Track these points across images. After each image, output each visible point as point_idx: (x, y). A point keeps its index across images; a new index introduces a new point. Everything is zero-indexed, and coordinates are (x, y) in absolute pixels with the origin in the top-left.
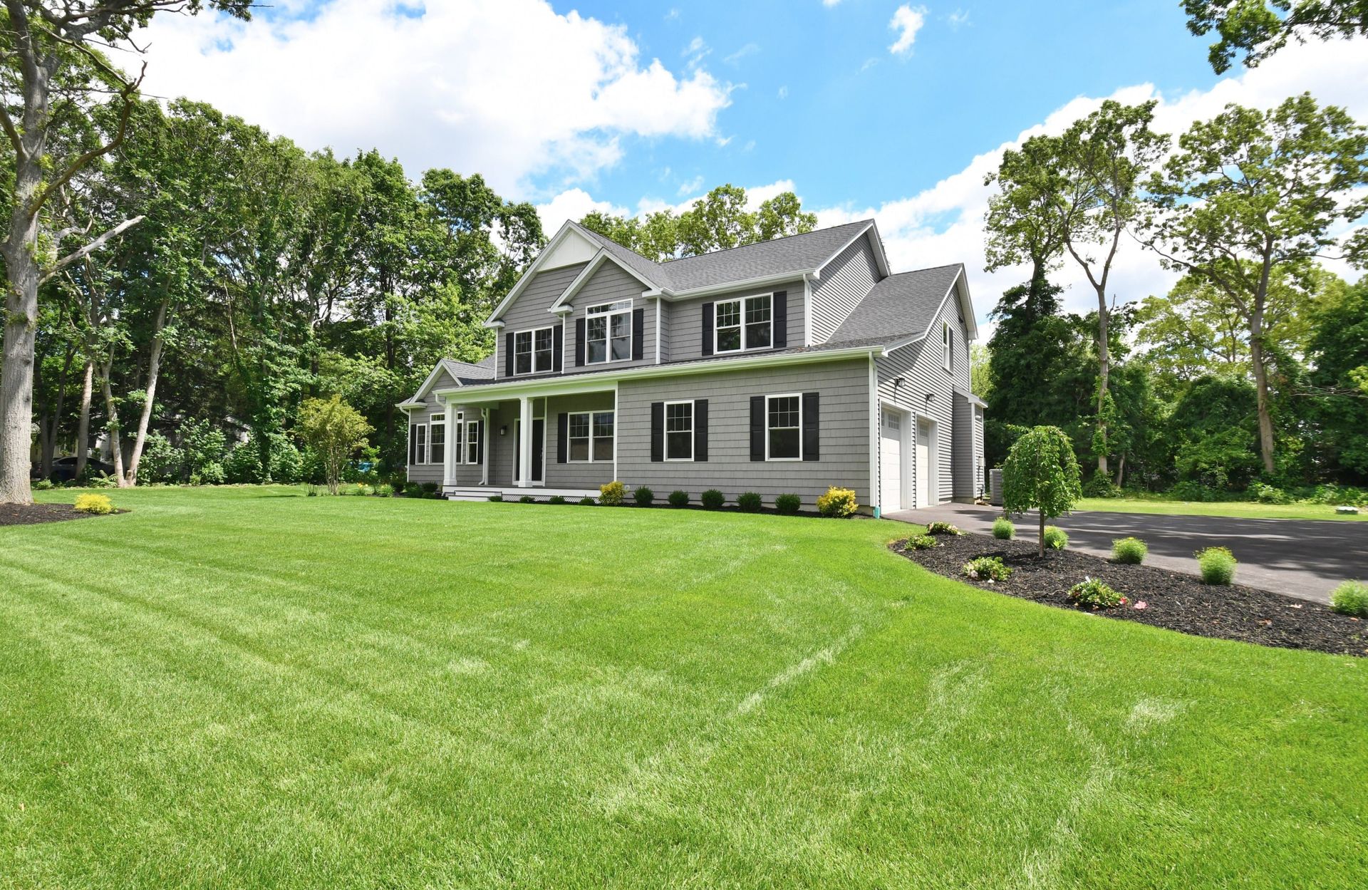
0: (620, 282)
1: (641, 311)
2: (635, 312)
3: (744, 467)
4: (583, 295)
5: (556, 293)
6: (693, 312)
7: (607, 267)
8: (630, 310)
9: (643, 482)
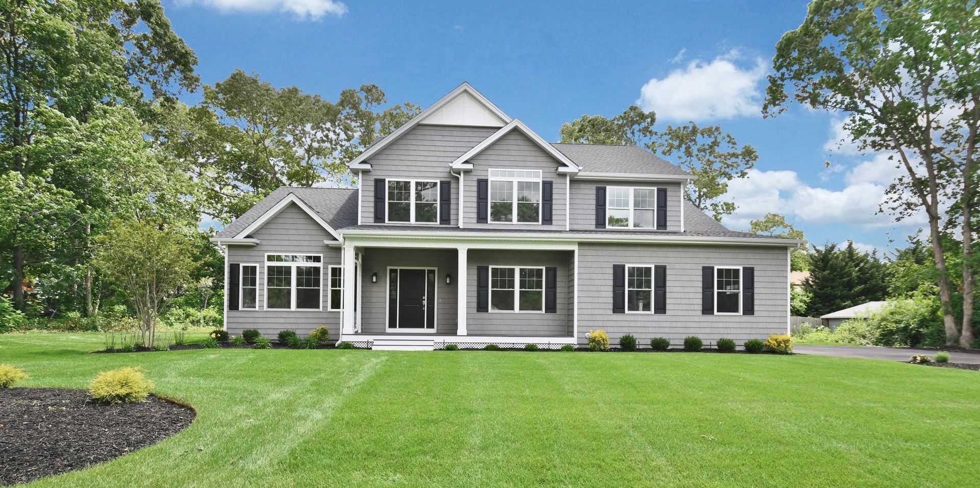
0: (527, 153)
1: (551, 183)
2: (544, 183)
3: (697, 319)
4: (483, 157)
5: (462, 149)
6: (587, 191)
7: (512, 137)
8: (540, 180)
9: (626, 330)
